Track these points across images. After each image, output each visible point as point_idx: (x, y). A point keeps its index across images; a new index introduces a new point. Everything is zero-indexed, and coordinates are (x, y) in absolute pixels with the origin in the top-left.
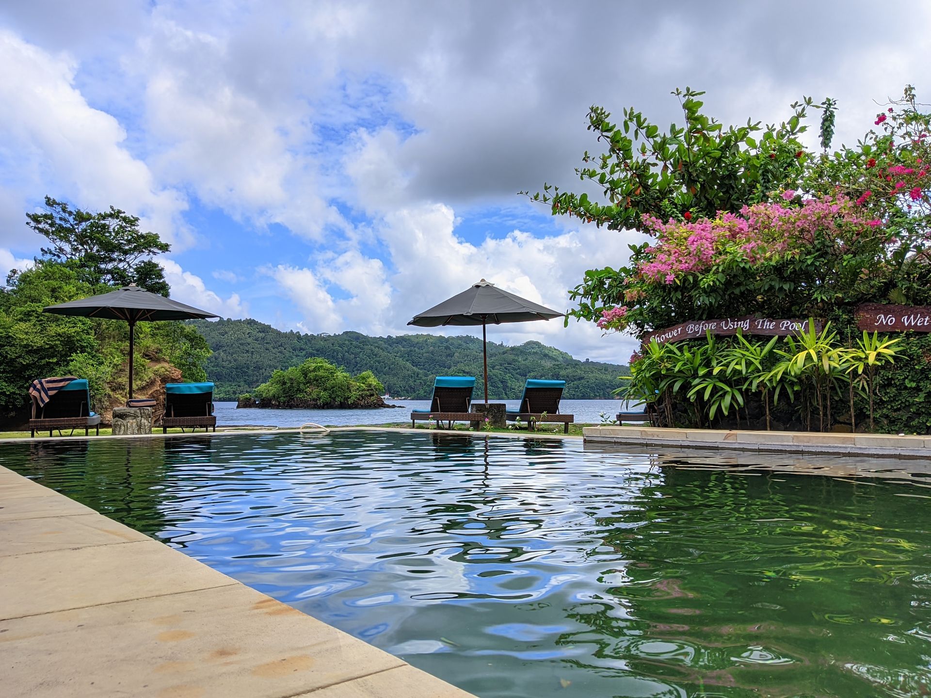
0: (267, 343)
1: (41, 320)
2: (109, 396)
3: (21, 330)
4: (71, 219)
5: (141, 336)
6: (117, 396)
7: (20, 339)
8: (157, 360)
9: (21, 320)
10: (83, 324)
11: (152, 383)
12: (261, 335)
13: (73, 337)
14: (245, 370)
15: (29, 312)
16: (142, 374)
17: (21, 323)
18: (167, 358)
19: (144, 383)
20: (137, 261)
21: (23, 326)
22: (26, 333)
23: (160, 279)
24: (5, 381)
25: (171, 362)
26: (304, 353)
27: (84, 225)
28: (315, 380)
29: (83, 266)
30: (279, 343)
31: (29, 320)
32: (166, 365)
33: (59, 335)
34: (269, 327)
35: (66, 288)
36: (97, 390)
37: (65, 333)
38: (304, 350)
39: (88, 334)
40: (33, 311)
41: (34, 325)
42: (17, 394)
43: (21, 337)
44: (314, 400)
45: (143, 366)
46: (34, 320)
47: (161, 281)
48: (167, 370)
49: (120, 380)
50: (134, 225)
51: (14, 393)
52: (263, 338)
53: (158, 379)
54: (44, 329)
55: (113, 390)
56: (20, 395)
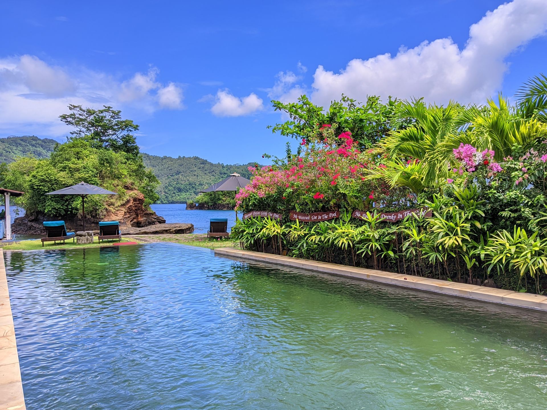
0: (206, 170)
1: (71, 171)
2: (106, 209)
3: (61, 176)
4: (85, 113)
5: (123, 176)
6: (110, 209)
7: (61, 181)
8: (132, 189)
9: (61, 170)
10: (92, 172)
11: (128, 201)
12: (202, 165)
13: (87, 179)
14: (194, 186)
15: (65, 166)
16: (123, 197)
17: (62, 172)
18: (137, 188)
19: (124, 202)
20: (121, 135)
21: (62, 174)
22: (64, 178)
23: (134, 144)
24: (55, 202)
25: (138, 190)
26: (226, 175)
27: (92, 117)
28: (227, 193)
29: (93, 138)
30: (212, 170)
31: (65, 171)
32: (136, 192)
33: (80, 178)
34: (206, 161)
35: (84, 152)
36: (100, 206)
37: (83, 177)
38: (226, 174)
39: (95, 177)
40: (67, 166)
41: (68, 173)
42: (61, 209)
43: (61, 180)
44: (227, 204)
45: (123, 193)
46: (67, 171)
47: (135, 145)
48: (136, 195)
49: (112, 200)
50: (118, 115)
51: (60, 208)
52: (203, 168)
53: (132, 199)
54: (72, 175)
55: (109, 206)
56: (62, 209)
